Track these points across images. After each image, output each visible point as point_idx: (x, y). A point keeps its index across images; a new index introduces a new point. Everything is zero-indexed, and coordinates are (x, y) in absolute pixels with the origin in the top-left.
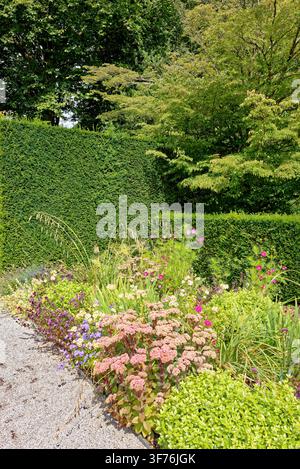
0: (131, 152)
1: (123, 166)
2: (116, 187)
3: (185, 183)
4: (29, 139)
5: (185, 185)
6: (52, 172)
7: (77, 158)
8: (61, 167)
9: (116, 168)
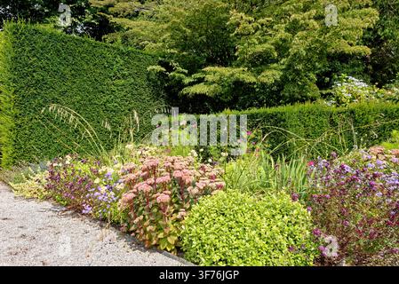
0: (137, 64)
1: (130, 75)
2: (123, 93)
3: (185, 91)
4: (41, 44)
5: (185, 92)
6: (63, 76)
7: (88, 64)
8: (73, 72)
9: (124, 76)
